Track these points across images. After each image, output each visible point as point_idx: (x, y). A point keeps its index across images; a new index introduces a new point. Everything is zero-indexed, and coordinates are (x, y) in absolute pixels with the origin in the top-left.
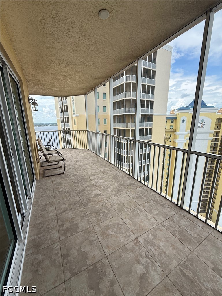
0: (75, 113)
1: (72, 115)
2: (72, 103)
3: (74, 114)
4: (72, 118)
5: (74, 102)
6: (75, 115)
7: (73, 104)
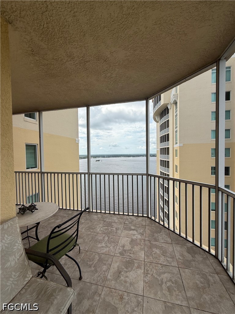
0: (178, 142)
1: (173, 145)
2: (175, 130)
3: (176, 143)
4: (173, 148)
5: (178, 129)
6: (178, 144)
7: (176, 132)
